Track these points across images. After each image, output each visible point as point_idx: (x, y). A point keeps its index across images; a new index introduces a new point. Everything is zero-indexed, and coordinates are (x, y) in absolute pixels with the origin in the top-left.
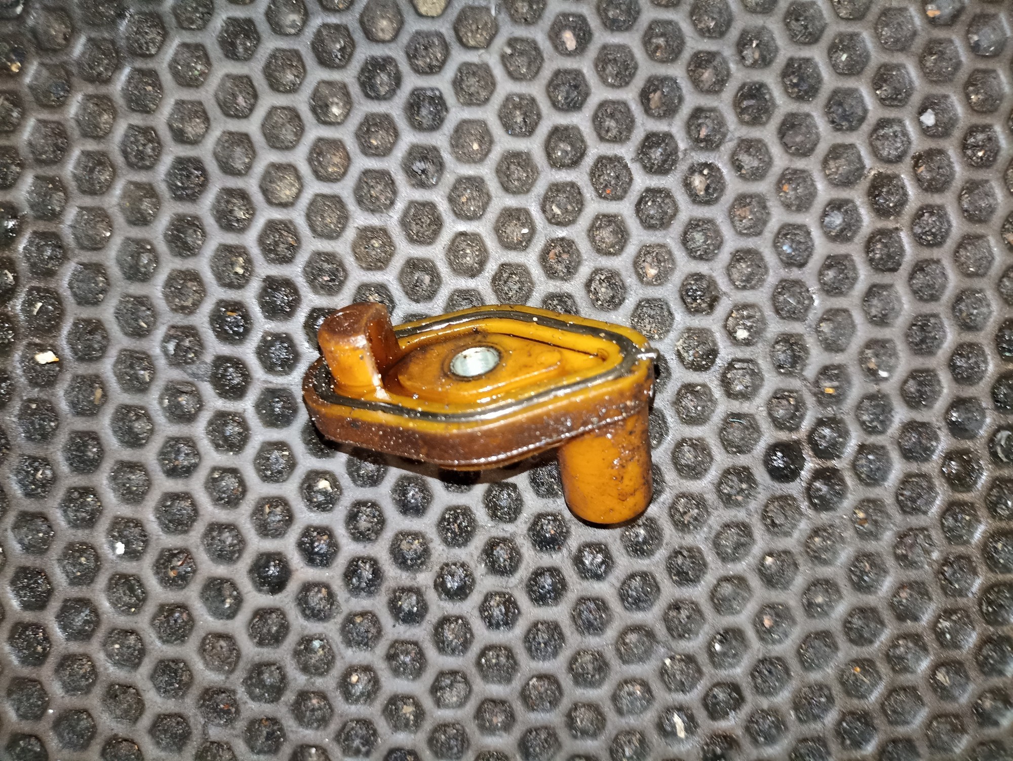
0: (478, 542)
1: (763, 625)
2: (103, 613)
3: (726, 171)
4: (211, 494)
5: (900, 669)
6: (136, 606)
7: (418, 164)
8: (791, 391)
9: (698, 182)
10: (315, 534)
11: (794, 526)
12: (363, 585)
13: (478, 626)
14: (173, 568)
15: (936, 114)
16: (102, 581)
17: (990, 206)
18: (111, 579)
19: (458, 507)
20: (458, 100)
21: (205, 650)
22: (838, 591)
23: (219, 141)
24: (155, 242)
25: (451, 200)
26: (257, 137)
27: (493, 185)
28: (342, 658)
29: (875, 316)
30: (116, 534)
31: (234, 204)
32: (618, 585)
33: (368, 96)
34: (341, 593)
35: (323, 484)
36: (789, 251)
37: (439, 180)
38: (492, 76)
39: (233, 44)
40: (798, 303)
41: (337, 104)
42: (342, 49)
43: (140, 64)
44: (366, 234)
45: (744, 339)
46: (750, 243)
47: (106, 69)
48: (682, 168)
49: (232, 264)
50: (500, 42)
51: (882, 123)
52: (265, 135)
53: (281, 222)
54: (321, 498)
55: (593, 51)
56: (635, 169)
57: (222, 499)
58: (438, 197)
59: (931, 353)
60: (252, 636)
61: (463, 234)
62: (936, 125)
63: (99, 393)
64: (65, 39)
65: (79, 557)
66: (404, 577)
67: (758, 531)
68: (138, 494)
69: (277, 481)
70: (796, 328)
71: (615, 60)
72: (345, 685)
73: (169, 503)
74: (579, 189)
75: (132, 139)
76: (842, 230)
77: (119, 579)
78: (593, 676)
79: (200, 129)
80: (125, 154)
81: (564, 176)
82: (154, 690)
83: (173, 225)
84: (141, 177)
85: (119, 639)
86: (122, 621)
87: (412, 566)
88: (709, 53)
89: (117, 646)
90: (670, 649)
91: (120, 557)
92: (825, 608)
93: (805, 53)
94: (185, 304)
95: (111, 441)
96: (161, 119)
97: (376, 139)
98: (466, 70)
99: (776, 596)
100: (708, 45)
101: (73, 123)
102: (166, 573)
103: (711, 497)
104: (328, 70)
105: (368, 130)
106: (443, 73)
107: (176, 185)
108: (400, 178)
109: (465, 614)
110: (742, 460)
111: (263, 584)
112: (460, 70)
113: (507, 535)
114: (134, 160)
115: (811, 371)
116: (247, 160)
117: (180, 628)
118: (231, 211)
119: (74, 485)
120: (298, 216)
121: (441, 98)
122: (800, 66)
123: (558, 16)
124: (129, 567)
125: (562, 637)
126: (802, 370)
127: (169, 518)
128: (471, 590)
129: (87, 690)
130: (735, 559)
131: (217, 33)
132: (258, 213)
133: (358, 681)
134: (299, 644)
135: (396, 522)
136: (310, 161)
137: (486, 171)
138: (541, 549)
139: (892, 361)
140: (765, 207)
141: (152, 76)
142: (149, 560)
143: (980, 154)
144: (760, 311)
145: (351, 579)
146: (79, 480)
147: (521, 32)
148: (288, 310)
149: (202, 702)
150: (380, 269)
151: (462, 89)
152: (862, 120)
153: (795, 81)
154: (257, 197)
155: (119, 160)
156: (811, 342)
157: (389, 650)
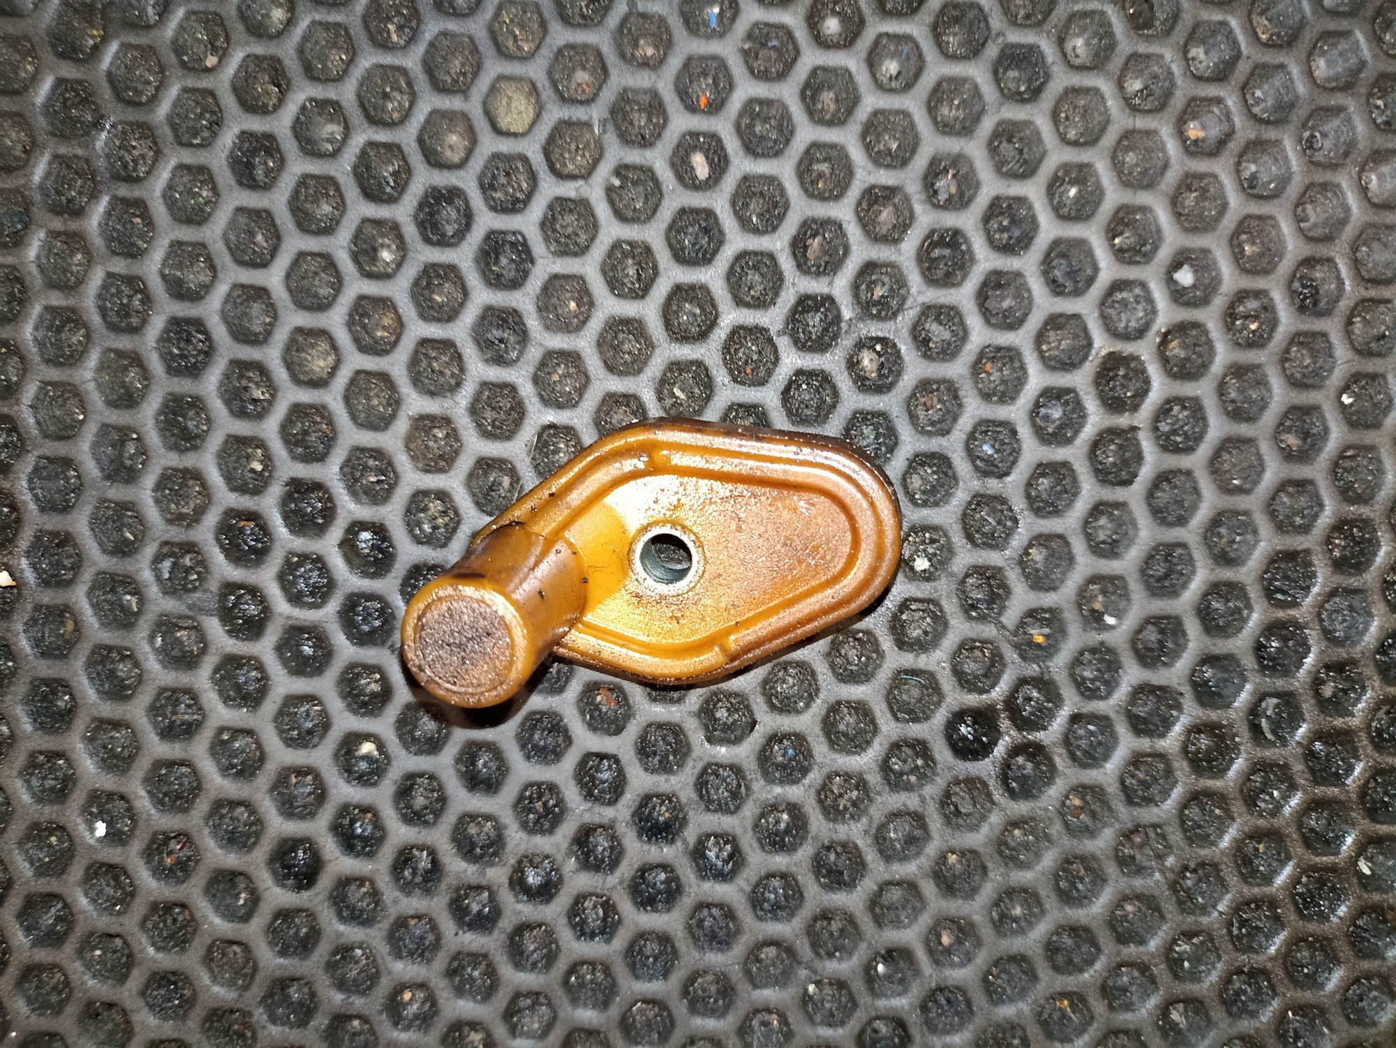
0: (567, 830)
1: (940, 943)
2: (80, 912)
3: (905, 348)
4: (218, 763)
5: (1120, 1006)
6: (121, 901)
7: (495, 332)
8: (983, 642)
9: (868, 361)
10: (356, 811)
11: (983, 818)
12: (418, 879)
13: (566, 936)
14: (170, 853)
15: (1196, 271)
16: (76, 871)
17: (1262, 399)
18: (88, 869)
19: (543, 783)
20: (548, 248)
21: (212, 960)
22: (1039, 903)
23: (228, 298)
24: (142, 430)
25: (536, 380)
26: (279, 292)
27: (593, 363)
28: (389, 973)
29: (1103, 542)
30: (94, 810)
31: (250, 379)
32: (748, 889)
33: (427, 241)
34: (389, 892)
35: (367, 748)
36: (990, 452)
37: (521, 353)
38: (593, 216)
39: (250, 166)
40: (999, 523)
41: (389, 246)
42: (395, 174)
43: (124, 191)
44: (424, 423)
45: (924, 571)
46: (934, 444)
47: (80, 193)
48: (846, 343)
49: (248, 457)
50: (604, 171)
51: (1118, 286)
52: (290, 290)
53: (311, 406)
54: (363, 766)
55: (729, 183)
56: (783, 343)
57: (233, 766)
58: (520, 377)
59: (1174, 593)
60: (272, 944)
61: (552, 426)
62: (1194, 286)
63: (70, 625)
64: (26, 151)
65: (48, 837)
66: (469, 872)
67: (935, 822)
68: (124, 758)
69: (305, 746)
70: (994, 558)
71: (761, 193)
72: (394, 1007)
73: (164, 772)
74: (706, 369)
75: (113, 290)
76: (1060, 427)
77: (100, 868)
78: (716, 1001)
79: (204, 278)
80: (103, 311)
81: (685, 352)
82: (146, 1009)
83: (167, 407)
84: (124, 343)
85: (99, 943)
86: (104, 922)
87: (482, 856)
88: (886, 188)
89: (98, 952)
90: (815, 972)
91: (100, 840)
92: (1023, 924)
93: (1016, 189)
94: (184, 510)
95: (89, 692)
96: (152, 266)
97: (440, 295)
98: (560, 205)
99: (957, 907)
100: (885, 177)
101: (34, 269)
102: (161, 862)
103: (874, 779)
104: (373, 205)
105: (429, 284)
106: (527, 211)
107: (171, 353)
108: (469, 351)
109: (548, 920)
110: (916, 730)
111: (287, 877)
112: (551, 207)
113: (605, 821)
114: (115, 319)
115: (1011, 616)
116: (268, 320)
117: (180, 929)
118: (246, 389)
119: (38, 748)
120: (333, 398)
121: (525, 244)
122: (1010, 206)
123: (684, 136)
124: (113, 855)
125: (675, 953)
126: (1000, 614)
127: (165, 789)
128: (558, 890)
129: (58, 1009)
130: (904, 859)
131: (227, 152)
132: (280, 394)
133: (411, 1000)
134: (334, 953)
135: (462, 800)
136: (350, 324)
137: (585, 343)
138: (650, 839)
139: (1123, 604)
140: (956, 397)
141: (140, 206)
142: (136, 846)
143: (1253, 327)
144: (946, 535)
145: (403, 871)
146: (47, 742)
147: (634, 156)
148: (320, 521)
149: (207, 1025)
150: (442, 471)
151: (554, 230)
152: (1091, 281)
153: (1005, 223)
154: (280, 373)
155: (95, 319)
156: (1013, 577)
157: (450, 963)
